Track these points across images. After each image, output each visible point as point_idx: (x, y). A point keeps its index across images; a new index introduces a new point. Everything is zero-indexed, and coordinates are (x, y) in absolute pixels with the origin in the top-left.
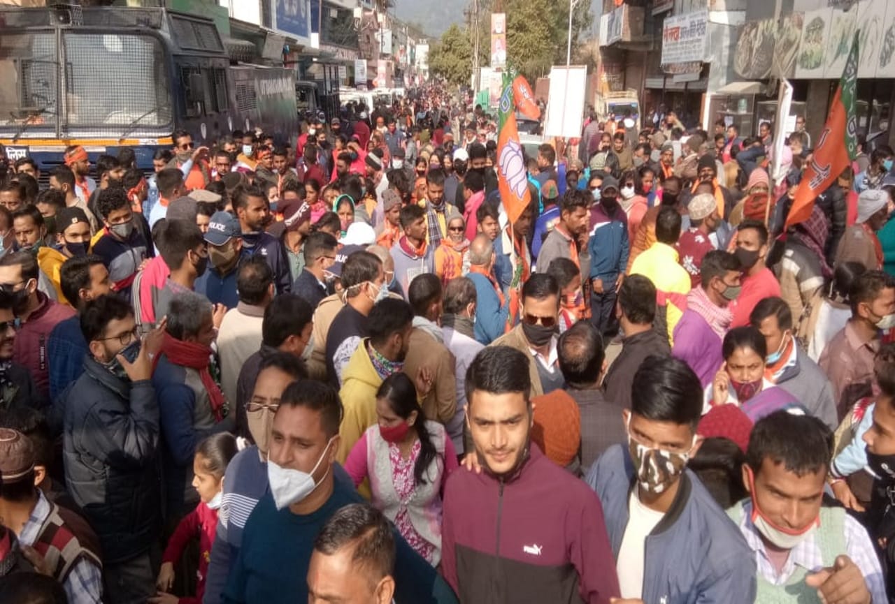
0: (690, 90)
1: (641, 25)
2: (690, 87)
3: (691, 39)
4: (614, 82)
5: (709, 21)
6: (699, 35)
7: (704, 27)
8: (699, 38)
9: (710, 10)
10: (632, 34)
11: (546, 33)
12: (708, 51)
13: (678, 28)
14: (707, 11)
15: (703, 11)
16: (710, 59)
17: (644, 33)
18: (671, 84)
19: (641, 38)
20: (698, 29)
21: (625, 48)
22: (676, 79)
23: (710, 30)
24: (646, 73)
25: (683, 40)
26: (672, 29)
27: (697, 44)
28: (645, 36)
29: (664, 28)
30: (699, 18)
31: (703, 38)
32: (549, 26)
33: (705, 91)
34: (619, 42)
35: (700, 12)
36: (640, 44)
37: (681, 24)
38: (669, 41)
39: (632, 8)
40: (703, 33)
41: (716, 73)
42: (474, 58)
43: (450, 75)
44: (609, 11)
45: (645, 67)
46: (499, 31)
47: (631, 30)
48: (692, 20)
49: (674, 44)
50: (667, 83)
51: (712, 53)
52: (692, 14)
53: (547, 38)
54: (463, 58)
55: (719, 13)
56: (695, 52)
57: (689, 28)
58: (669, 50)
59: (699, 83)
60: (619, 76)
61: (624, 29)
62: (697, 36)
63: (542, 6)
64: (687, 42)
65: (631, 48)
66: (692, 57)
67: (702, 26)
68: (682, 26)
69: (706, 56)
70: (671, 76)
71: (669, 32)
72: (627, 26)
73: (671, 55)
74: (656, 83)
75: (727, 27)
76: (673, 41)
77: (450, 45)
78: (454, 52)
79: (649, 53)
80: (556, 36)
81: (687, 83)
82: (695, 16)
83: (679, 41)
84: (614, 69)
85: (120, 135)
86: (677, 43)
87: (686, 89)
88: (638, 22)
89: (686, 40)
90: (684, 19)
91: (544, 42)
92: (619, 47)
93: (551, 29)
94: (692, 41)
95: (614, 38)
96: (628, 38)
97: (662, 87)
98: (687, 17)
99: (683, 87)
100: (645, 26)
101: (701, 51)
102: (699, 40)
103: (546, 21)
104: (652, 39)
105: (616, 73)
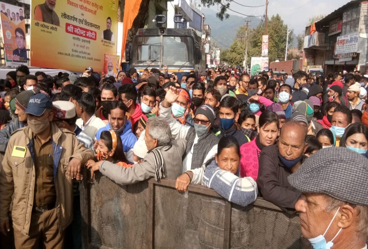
0: (347, 65)
1: (323, 40)
2: (347, 64)
3: (351, 44)
4: (310, 62)
5: (359, 37)
6: (355, 42)
7: (357, 39)
8: (355, 43)
9: (360, 33)
10: (319, 44)
11: (274, 44)
12: (359, 48)
13: (344, 40)
14: (358, 33)
15: (357, 33)
16: (360, 51)
17: (325, 43)
18: (337, 63)
19: (323, 45)
20: (354, 40)
21: (316, 49)
22: (340, 60)
23: (360, 40)
24: (325, 59)
25: (347, 44)
26: (341, 41)
27: (353, 46)
28: (326, 44)
29: (337, 40)
30: (355, 36)
31: (357, 44)
32: (275, 42)
33: (357, 64)
34: (314, 46)
35: (355, 34)
36: (323, 47)
37: (346, 38)
38: (340, 45)
39: (320, 33)
40: (357, 42)
41: (362, 57)
42: (245, 54)
43: (234, 61)
44: (309, 35)
45: (325, 56)
46: (265, 42)
47: (319, 41)
48: (351, 37)
49: (342, 46)
50: (336, 62)
51: (361, 49)
52: (351, 35)
53: (274, 46)
54: (239, 54)
55: (363, 34)
56: (353, 49)
57: (349, 40)
58: (339, 49)
59: (352, 62)
60: (312, 60)
61: (316, 41)
62: (353, 43)
63: (272, 34)
64: (348, 45)
65: (319, 49)
66: (351, 51)
67: (356, 39)
68: (346, 39)
69: (358, 50)
70: (338, 59)
71: (340, 41)
72: (317, 40)
73: (341, 50)
74: (331, 62)
75: (366, 39)
76: (342, 45)
77: (234, 49)
78: (235, 52)
79: (327, 51)
80: (278, 46)
81: (346, 62)
82: (353, 35)
83: (345, 45)
84: (310, 57)
85: (179, 68)
86: (344, 46)
87: (345, 64)
88: (322, 38)
89: (348, 44)
90: (347, 36)
91: (273, 48)
92: (314, 48)
93: (276, 43)
94: (351, 45)
95: (311, 45)
96: (318, 45)
97: (333, 64)
98: (349, 36)
99: (343, 64)
100: (325, 40)
101: (356, 48)
102: (355, 44)
103: (274, 40)
104: (328, 45)
105: (311, 59)
